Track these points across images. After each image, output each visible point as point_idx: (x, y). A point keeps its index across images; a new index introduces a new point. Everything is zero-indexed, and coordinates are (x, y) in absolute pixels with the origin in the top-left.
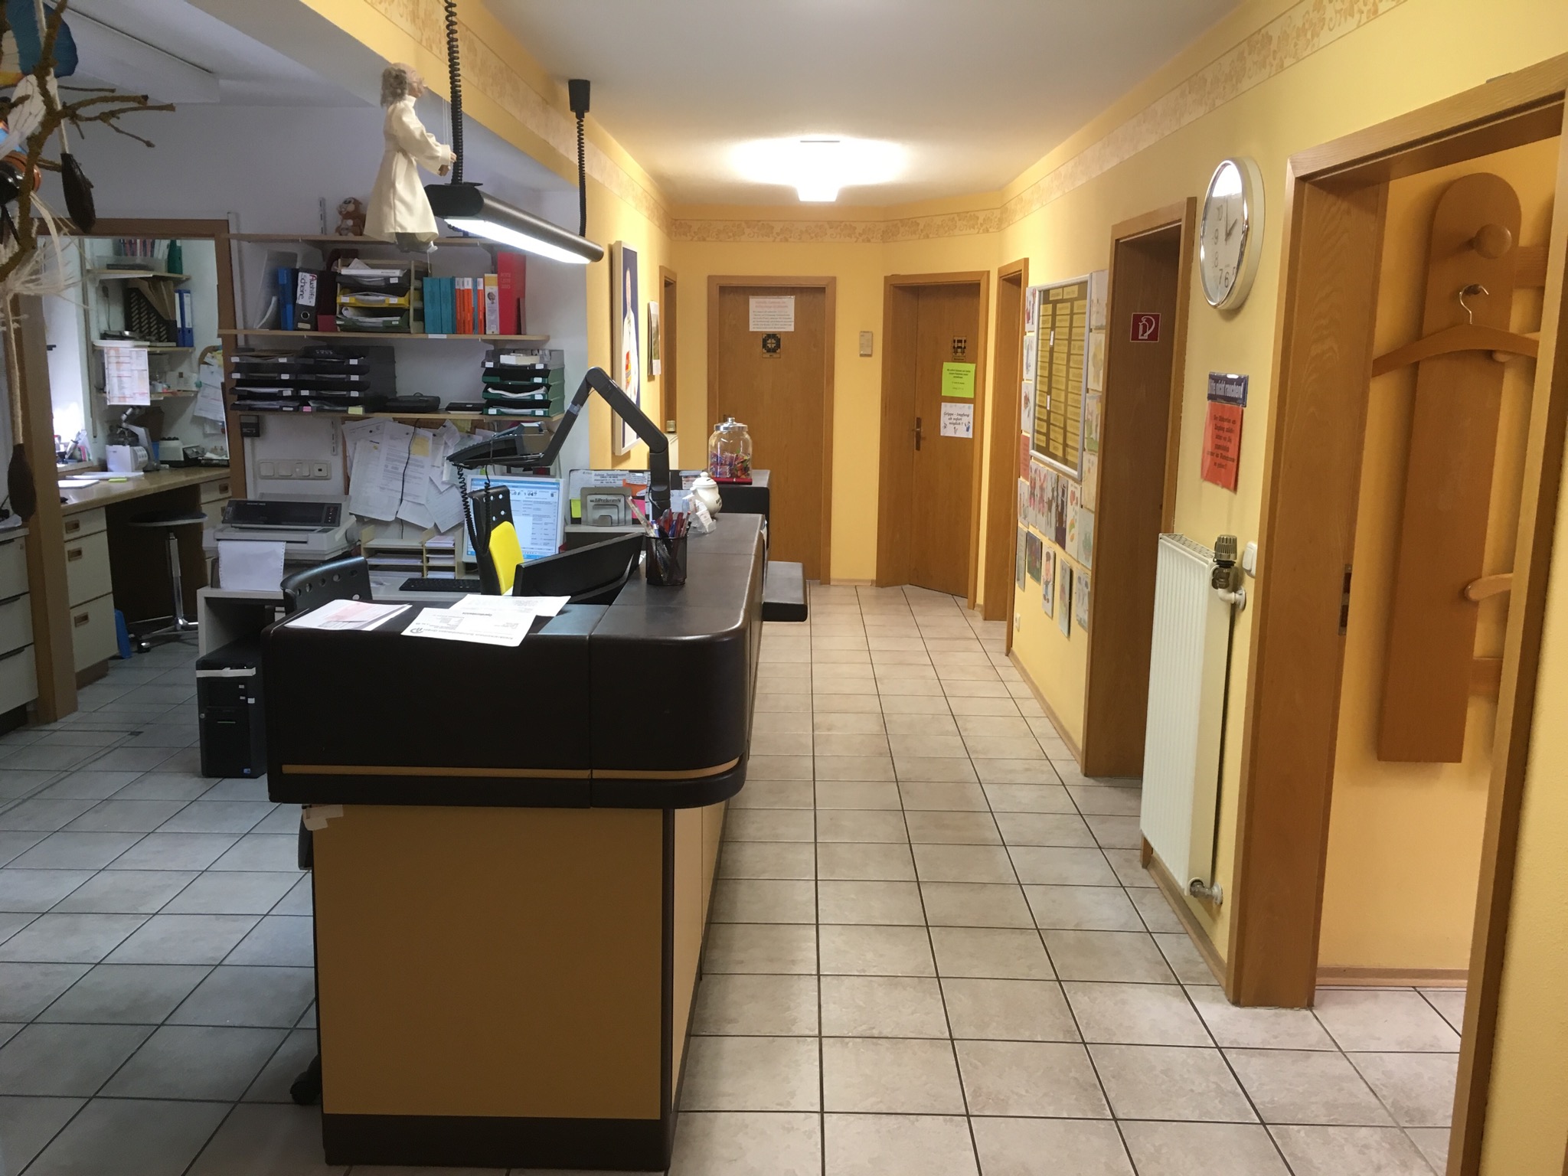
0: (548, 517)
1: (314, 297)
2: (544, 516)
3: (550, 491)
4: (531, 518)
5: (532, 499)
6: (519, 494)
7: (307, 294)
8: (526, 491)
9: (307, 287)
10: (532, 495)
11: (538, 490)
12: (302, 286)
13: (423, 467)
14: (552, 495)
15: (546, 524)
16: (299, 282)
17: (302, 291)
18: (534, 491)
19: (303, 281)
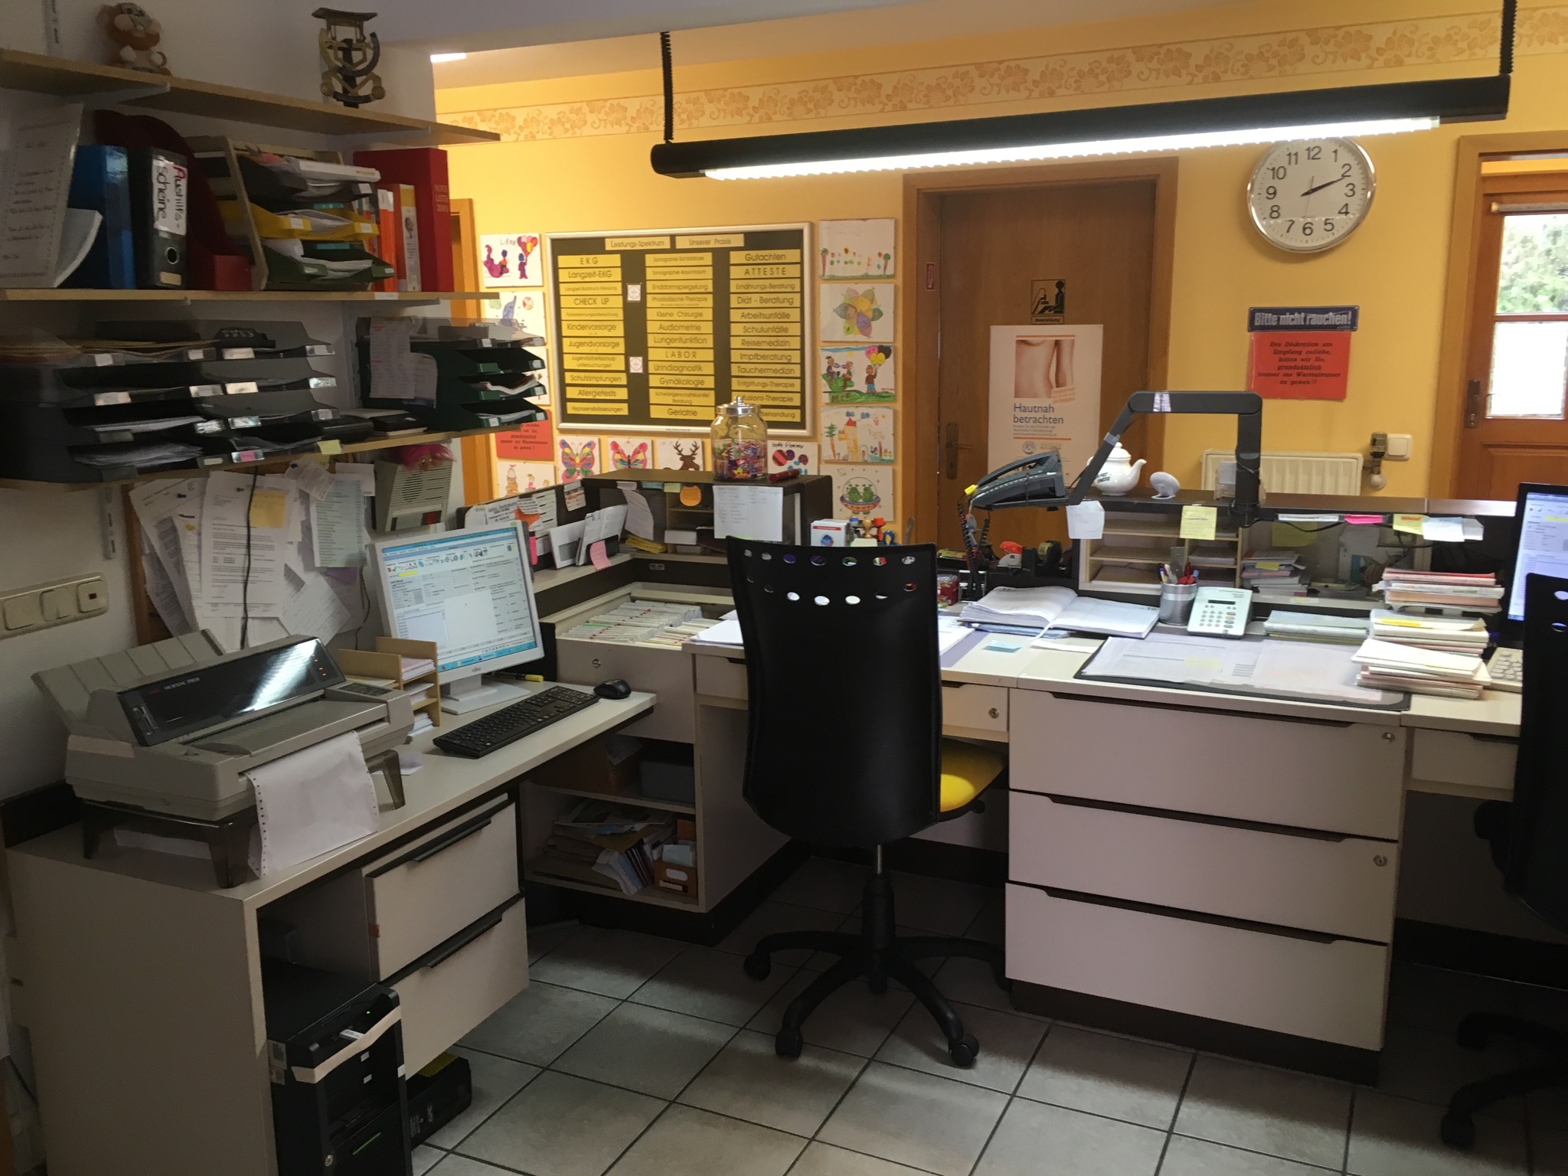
0: (512, 583)
1: (184, 215)
2: (507, 584)
3: (506, 543)
4: (489, 591)
5: (484, 560)
6: (462, 557)
7: (171, 209)
8: (471, 550)
9: (170, 193)
10: (481, 554)
11: (488, 546)
12: (161, 190)
13: (271, 548)
14: (509, 548)
15: (511, 595)
16: (154, 181)
17: (162, 202)
18: (481, 547)
19: (162, 179)
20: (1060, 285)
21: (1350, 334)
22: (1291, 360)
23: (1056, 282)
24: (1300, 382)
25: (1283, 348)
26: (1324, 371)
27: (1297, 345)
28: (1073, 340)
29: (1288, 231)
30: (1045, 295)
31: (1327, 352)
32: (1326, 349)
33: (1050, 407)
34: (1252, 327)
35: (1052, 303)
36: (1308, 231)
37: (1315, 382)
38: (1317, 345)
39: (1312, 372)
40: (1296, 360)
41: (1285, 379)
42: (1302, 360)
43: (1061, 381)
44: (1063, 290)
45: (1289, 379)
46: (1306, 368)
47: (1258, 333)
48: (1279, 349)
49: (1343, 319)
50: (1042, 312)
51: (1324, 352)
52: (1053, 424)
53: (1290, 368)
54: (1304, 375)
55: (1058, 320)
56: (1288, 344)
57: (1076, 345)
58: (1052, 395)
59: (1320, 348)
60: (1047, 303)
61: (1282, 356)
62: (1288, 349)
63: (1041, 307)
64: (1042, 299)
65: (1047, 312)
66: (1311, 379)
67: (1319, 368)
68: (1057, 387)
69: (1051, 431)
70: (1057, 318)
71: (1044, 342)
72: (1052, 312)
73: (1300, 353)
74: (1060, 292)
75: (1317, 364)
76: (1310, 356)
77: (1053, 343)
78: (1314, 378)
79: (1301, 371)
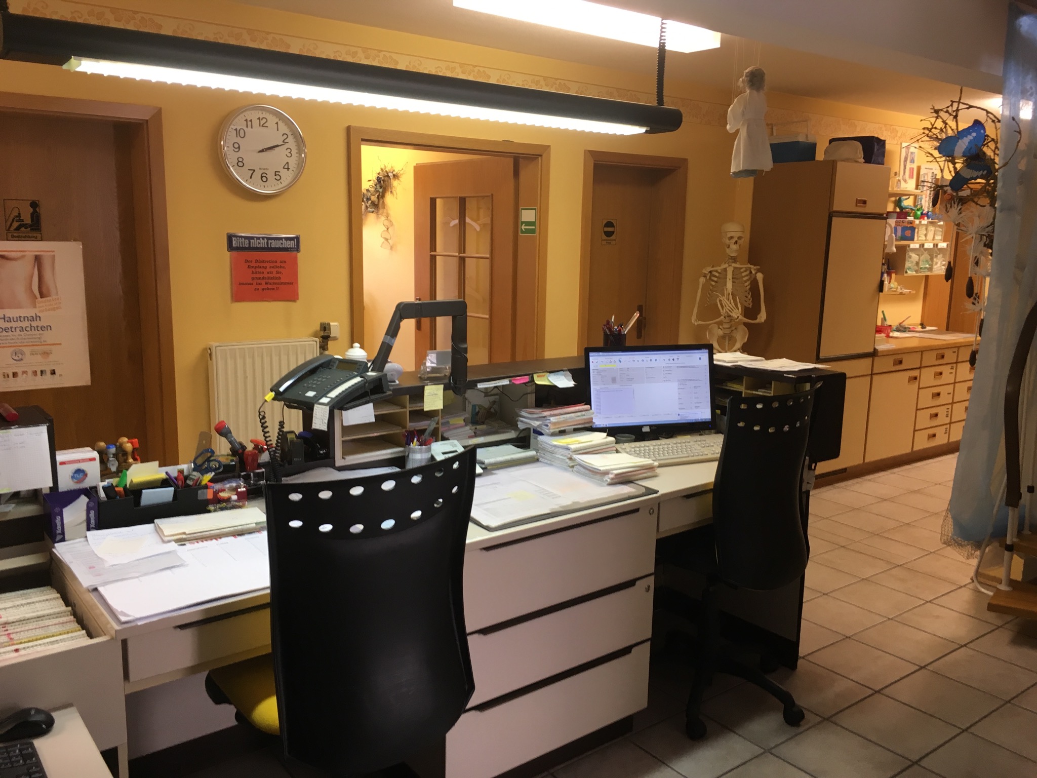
20: (34, 205)
21: (297, 255)
22: (260, 273)
23: (30, 202)
24: (268, 289)
25: (253, 264)
26: (282, 281)
27: (263, 262)
28: (54, 256)
29: (251, 178)
30: (19, 214)
31: (283, 267)
32: (283, 265)
33: (36, 316)
34: (230, 247)
35: (28, 221)
36: (264, 179)
37: (278, 288)
38: (276, 262)
39: (275, 281)
40: (263, 273)
41: (257, 287)
42: (268, 273)
43: (44, 291)
44: (37, 209)
45: (260, 287)
46: (272, 279)
47: (235, 253)
48: (252, 265)
49: (291, 244)
50: (18, 229)
51: (281, 267)
52: (42, 332)
53: (260, 279)
54: (270, 284)
55: (36, 237)
56: (257, 261)
57: (56, 258)
58: (37, 305)
59: (278, 264)
60: (23, 221)
61: (253, 270)
62: (257, 264)
63: (16, 225)
64: (17, 217)
65: (23, 229)
66: (275, 286)
67: (280, 278)
68: (41, 297)
69: (39, 338)
70: (35, 235)
71: (23, 257)
72: (29, 229)
73: (266, 268)
74: (35, 212)
75: (278, 275)
76: (272, 270)
77: (34, 258)
78: (278, 286)
79: (267, 281)
